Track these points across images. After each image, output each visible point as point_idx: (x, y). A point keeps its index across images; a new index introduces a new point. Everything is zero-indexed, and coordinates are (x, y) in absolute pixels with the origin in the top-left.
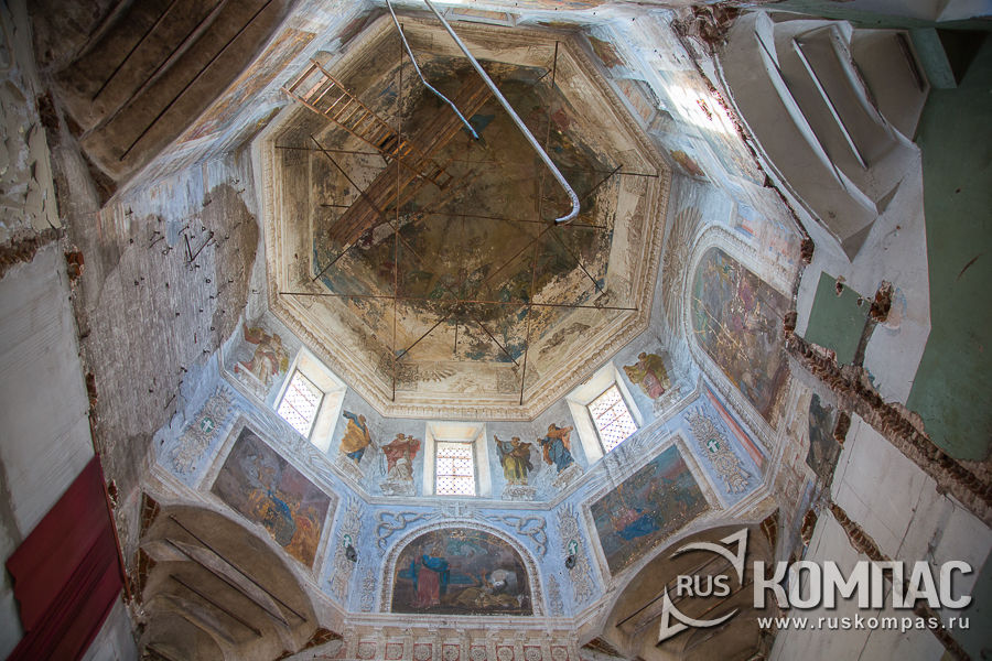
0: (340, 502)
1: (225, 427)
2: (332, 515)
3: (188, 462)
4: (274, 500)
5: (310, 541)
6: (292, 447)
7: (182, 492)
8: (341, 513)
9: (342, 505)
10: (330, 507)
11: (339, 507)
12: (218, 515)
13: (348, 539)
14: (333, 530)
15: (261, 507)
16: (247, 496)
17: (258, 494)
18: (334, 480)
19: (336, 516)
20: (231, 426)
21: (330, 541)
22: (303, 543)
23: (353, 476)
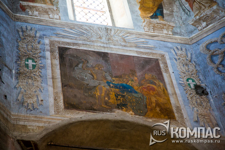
0: (167, 57)
1: (44, 57)
2: (167, 71)
3: (35, 99)
4: (116, 86)
5: (161, 100)
6: (104, 40)
7: (45, 122)
8: (173, 66)
9: (170, 59)
10: (162, 65)
11: (168, 62)
12: (81, 123)
13: (190, 81)
14: (175, 82)
15: (109, 98)
16: (93, 96)
17: (101, 89)
18: (151, 44)
19: (171, 70)
20: (48, 54)
21: (178, 91)
22: (158, 104)
23: (165, 32)
